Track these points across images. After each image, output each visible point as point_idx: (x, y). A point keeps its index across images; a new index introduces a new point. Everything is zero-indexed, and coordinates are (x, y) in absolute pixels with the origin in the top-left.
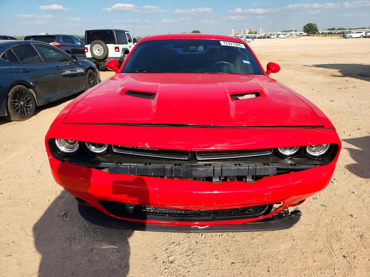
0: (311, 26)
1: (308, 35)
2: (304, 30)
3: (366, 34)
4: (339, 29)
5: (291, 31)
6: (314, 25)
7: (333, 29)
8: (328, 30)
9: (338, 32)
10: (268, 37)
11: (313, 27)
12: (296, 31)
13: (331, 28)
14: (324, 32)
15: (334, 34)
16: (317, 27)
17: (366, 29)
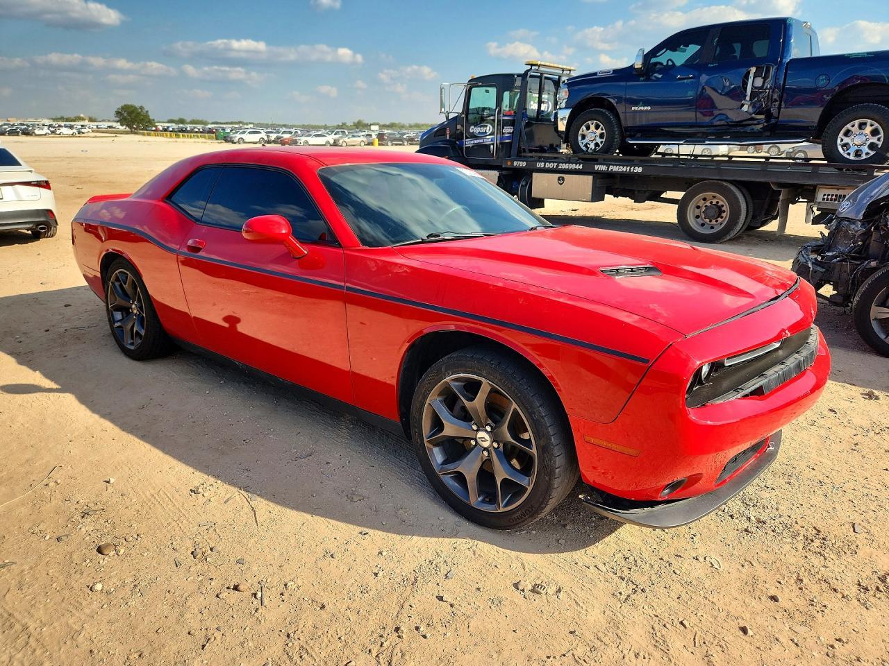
0: (133, 112)
1: (132, 133)
2: (118, 119)
3: (268, 137)
4: (193, 122)
5: (79, 119)
6: (140, 110)
7: (182, 121)
8: (171, 121)
9: (199, 129)
10: (26, 133)
11: (139, 113)
12: (91, 120)
13: (176, 118)
14: (168, 127)
15: (192, 131)
16: (149, 113)
17: (247, 124)
